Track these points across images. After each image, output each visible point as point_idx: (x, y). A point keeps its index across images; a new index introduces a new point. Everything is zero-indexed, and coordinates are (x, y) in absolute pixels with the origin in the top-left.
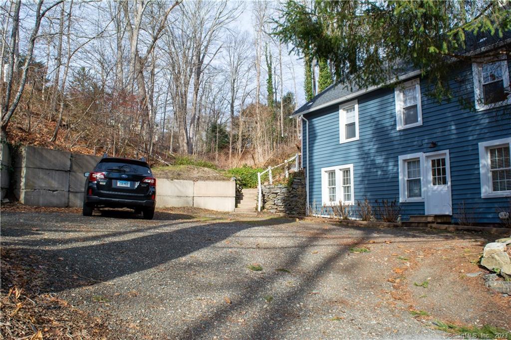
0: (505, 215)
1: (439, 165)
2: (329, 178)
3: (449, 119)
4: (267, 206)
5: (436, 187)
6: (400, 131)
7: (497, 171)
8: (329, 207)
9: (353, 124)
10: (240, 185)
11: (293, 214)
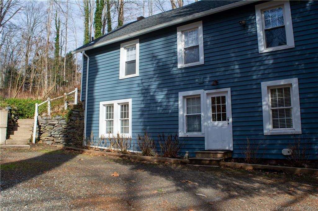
0: (289, 152)
1: (218, 102)
2: (107, 111)
3: (233, 59)
4: (43, 137)
5: (216, 123)
6: (181, 69)
7: (276, 110)
8: (106, 139)
9: (134, 62)
10: (15, 116)
11: (70, 145)
